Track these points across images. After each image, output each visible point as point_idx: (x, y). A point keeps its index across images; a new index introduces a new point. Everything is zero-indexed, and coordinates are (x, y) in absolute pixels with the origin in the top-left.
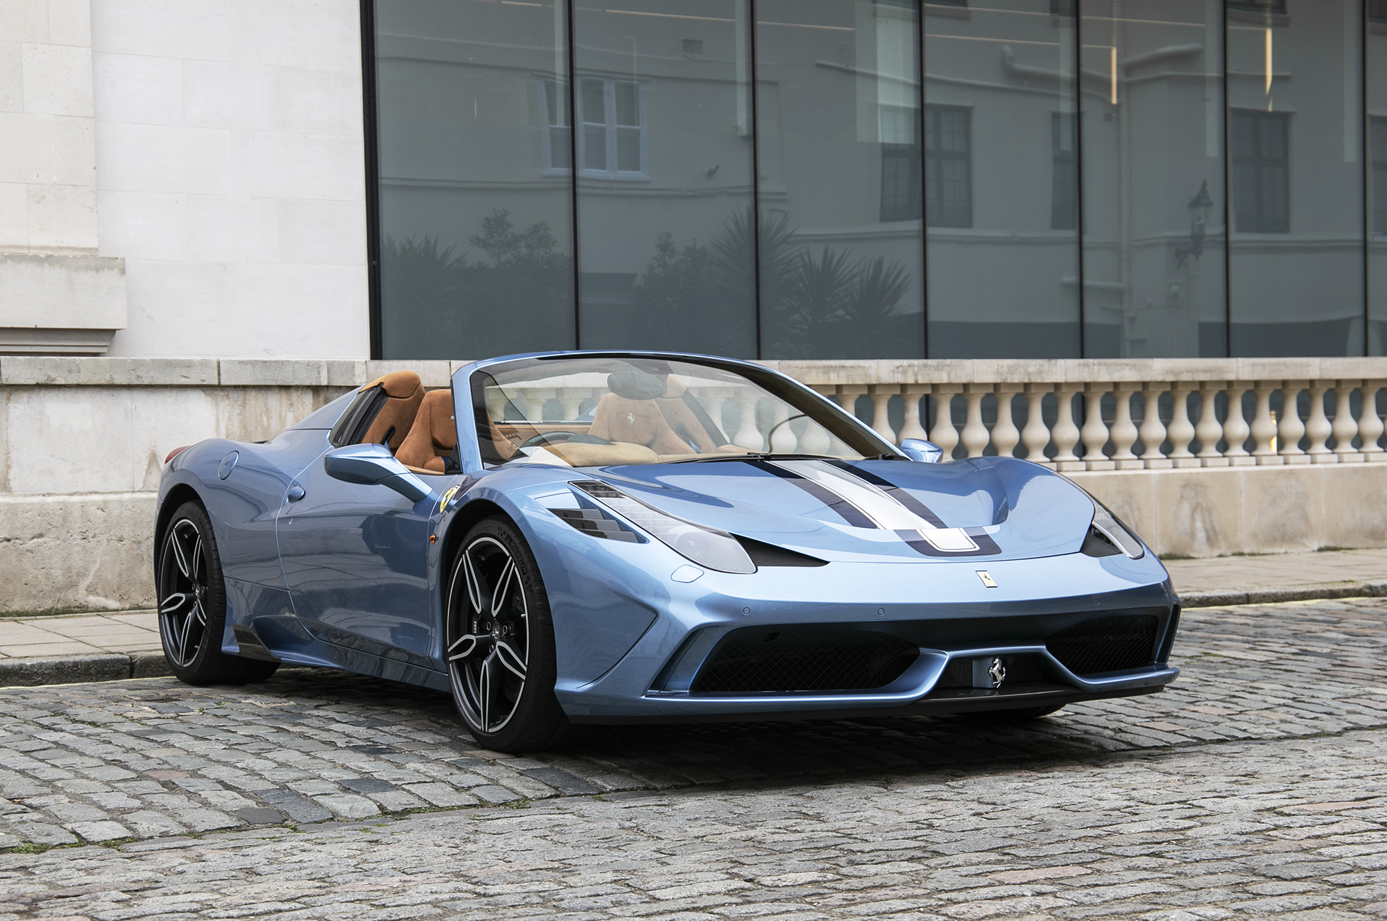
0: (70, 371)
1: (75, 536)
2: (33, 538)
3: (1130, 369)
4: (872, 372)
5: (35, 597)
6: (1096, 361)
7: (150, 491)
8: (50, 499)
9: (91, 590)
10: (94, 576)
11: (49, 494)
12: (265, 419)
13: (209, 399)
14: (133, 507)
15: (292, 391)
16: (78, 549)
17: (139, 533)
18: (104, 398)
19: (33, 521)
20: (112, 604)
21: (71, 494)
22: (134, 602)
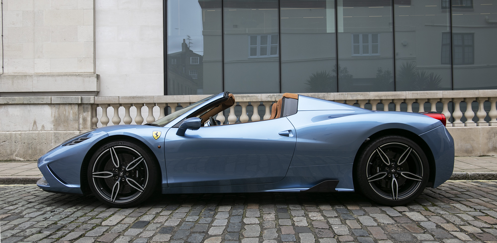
0: (13, 100)
1: (13, 142)
2: (3, 142)
3: (360, 96)
4: (259, 98)
5: (3, 157)
6: (346, 93)
7: (34, 131)
8: (8, 132)
9: (16, 156)
10: (18, 152)
11: (9, 131)
12: (64, 112)
13: (50, 107)
14: (28, 135)
15: (72, 105)
16: (14, 145)
17: (29, 141)
18: (23, 107)
19: (3, 138)
20: (22, 159)
21: (14, 131)
22: (27, 159)
